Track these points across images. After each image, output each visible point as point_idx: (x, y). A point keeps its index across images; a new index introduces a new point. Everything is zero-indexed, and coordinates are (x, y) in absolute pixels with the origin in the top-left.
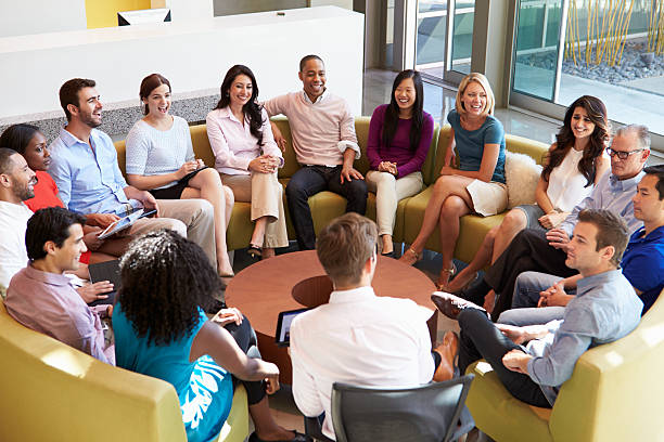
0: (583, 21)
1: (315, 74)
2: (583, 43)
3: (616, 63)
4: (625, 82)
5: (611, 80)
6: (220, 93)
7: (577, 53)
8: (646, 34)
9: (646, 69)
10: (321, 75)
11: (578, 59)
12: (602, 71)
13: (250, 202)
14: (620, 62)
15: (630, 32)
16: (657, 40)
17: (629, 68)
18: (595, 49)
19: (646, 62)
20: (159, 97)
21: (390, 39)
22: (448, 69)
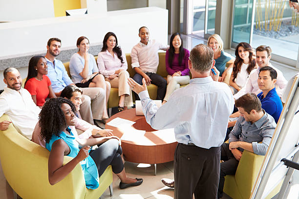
0: (264, 13)
1: (145, 34)
2: (264, 22)
3: (278, 30)
4: (281, 38)
5: (275, 37)
6: (103, 44)
7: (261, 26)
8: (291, 18)
9: (290, 33)
10: (147, 34)
11: (262, 29)
12: (272, 33)
13: (118, 88)
14: (280, 30)
15: (283, 17)
16: (296, 20)
17: (284, 32)
18: (269, 24)
19: (291, 29)
20: (84, 44)
21: (182, 21)
22: (206, 33)
